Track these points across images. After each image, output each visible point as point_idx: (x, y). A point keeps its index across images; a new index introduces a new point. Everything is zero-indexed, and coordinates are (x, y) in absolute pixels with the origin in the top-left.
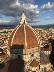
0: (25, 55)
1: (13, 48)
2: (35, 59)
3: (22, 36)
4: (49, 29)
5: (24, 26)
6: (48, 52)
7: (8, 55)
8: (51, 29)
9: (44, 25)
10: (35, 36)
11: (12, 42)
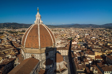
0: (39, 54)
1: (27, 48)
2: (50, 58)
3: (36, 35)
4: (69, 28)
5: (39, 26)
6: (65, 50)
7: (23, 55)
8: (71, 29)
9: (65, 25)
10: (50, 35)
11: (25, 41)
